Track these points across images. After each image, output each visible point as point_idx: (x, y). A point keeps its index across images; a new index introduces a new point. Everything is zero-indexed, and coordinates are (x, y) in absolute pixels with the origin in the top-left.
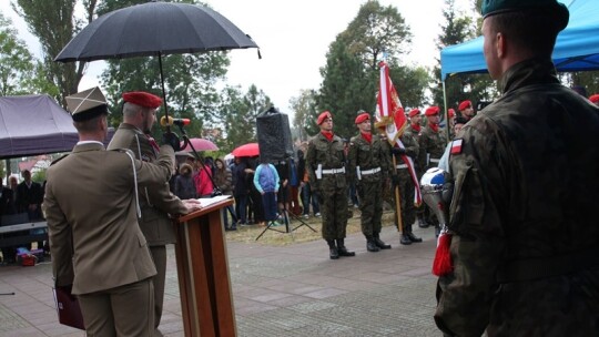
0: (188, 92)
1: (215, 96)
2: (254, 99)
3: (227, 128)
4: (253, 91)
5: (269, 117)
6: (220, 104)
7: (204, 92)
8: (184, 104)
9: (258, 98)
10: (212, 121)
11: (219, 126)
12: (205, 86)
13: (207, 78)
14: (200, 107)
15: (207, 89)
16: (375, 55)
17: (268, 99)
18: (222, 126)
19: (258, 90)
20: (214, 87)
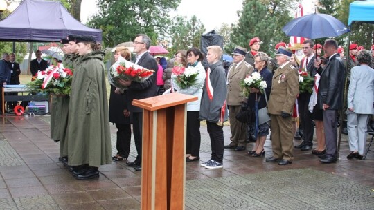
0: (152, 15)
1: (169, 20)
2: (194, 25)
3: (173, 41)
4: (194, 20)
5: (210, 37)
6: (171, 26)
7: (161, 16)
8: (148, 22)
9: (196, 24)
10: (164, 35)
11: (168, 39)
12: (163, 12)
13: (165, 8)
14: (158, 26)
15: (164, 14)
16: (275, 7)
17: (203, 26)
18: (170, 39)
19: (197, 19)
20: (169, 14)
